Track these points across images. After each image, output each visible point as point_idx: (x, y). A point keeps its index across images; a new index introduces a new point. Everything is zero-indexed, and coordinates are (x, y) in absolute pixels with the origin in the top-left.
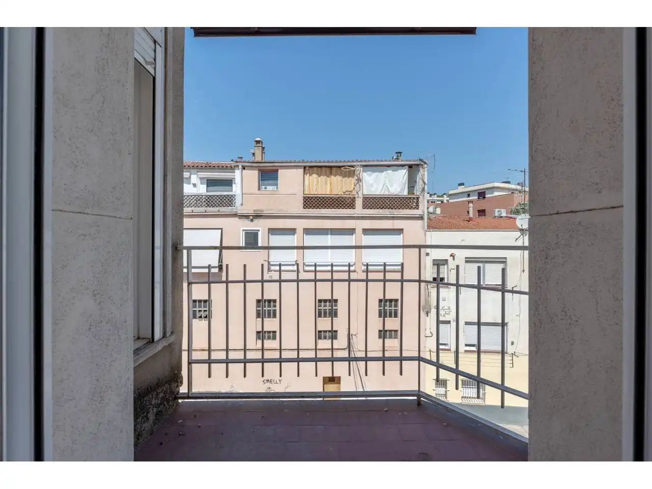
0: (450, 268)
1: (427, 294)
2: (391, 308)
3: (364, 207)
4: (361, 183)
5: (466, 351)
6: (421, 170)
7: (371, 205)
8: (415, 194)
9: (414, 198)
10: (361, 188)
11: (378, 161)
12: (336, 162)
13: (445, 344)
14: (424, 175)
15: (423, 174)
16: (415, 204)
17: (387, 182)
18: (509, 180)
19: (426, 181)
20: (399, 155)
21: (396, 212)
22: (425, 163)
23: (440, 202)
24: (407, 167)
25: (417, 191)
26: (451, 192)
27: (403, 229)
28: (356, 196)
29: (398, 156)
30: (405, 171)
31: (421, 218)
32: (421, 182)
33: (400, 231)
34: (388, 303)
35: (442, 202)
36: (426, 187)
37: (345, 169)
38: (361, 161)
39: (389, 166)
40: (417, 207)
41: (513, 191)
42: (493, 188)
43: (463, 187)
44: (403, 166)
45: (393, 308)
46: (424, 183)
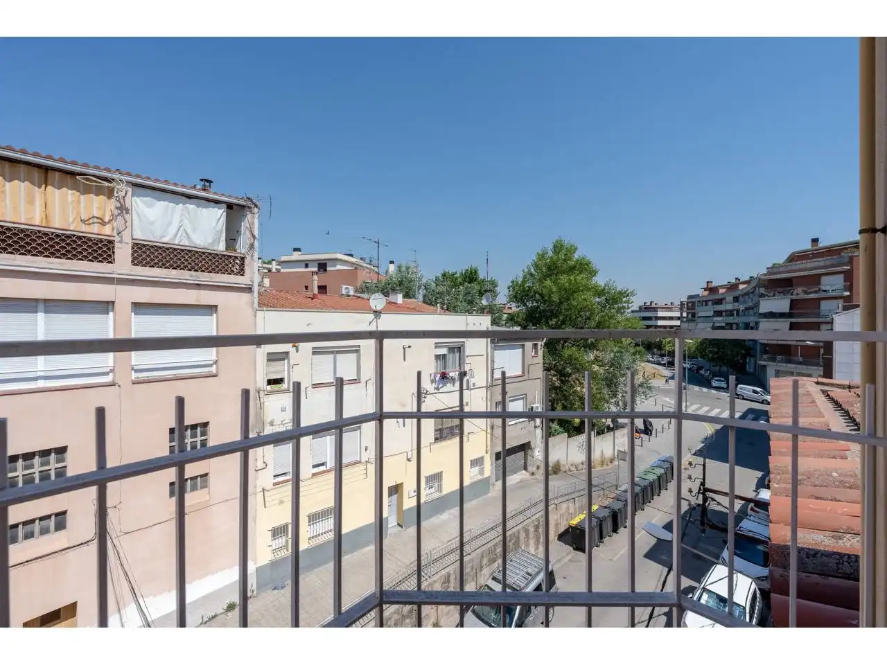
0: (292, 363)
1: (258, 405)
2: (195, 440)
3: (136, 261)
4: (128, 217)
5: (314, 475)
6: (249, 216)
7: (152, 260)
8: (239, 251)
9: (236, 257)
10: (129, 224)
11: (166, 182)
12: (61, 160)
13: (285, 473)
14: (253, 223)
15: (251, 223)
16: (238, 267)
17: (186, 221)
18: (352, 253)
19: (256, 233)
20: (207, 184)
21: (205, 278)
22: (256, 206)
23: (267, 271)
24: (225, 206)
25: (242, 247)
26: (284, 258)
27: (216, 306)
28: (117, 239)
29: (204, 185)
30: (223, 210)
31: (249, 289)
32: (249, 235)
33: (212, 309)
34: (189, 432)
35: (270, 271)
36: (256, 243)
37: (87, 180)
38: (129, 174)
39: (189, 197)
40: (241, 272)
41: (357, 267)
42: (336, 260)
43: (300, 253)
44: (217, 202)
45: (199, 439)
46: (254, 237)
